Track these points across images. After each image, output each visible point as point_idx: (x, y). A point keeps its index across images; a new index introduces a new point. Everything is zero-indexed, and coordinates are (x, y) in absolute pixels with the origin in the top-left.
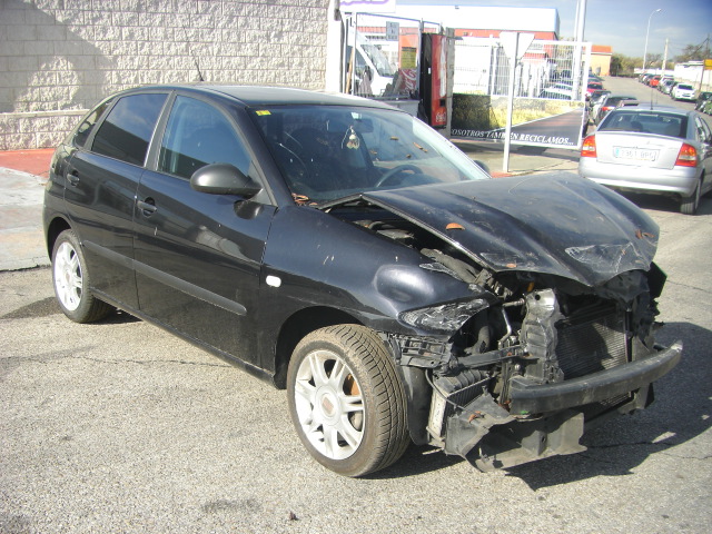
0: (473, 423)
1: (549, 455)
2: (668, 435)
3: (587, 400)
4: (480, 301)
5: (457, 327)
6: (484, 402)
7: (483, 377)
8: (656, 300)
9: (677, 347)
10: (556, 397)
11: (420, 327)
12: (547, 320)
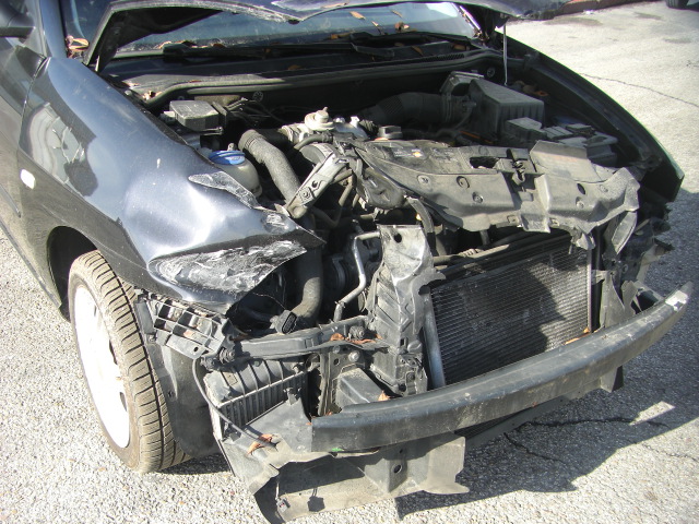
0: (256, 454)
1: (409, 490)
2: (660, 409)
3: (466, 422)
4: (287, 244)
5: (251, 285)
6: (286, 416)
7: (287, 372)
8: (669, 205)
9: (677, 299)
10: (401, 423)
11: (186, 284)
12: (408, 280)
